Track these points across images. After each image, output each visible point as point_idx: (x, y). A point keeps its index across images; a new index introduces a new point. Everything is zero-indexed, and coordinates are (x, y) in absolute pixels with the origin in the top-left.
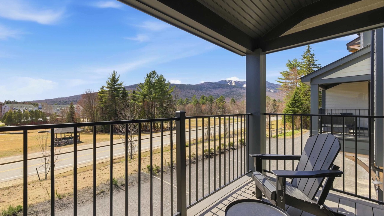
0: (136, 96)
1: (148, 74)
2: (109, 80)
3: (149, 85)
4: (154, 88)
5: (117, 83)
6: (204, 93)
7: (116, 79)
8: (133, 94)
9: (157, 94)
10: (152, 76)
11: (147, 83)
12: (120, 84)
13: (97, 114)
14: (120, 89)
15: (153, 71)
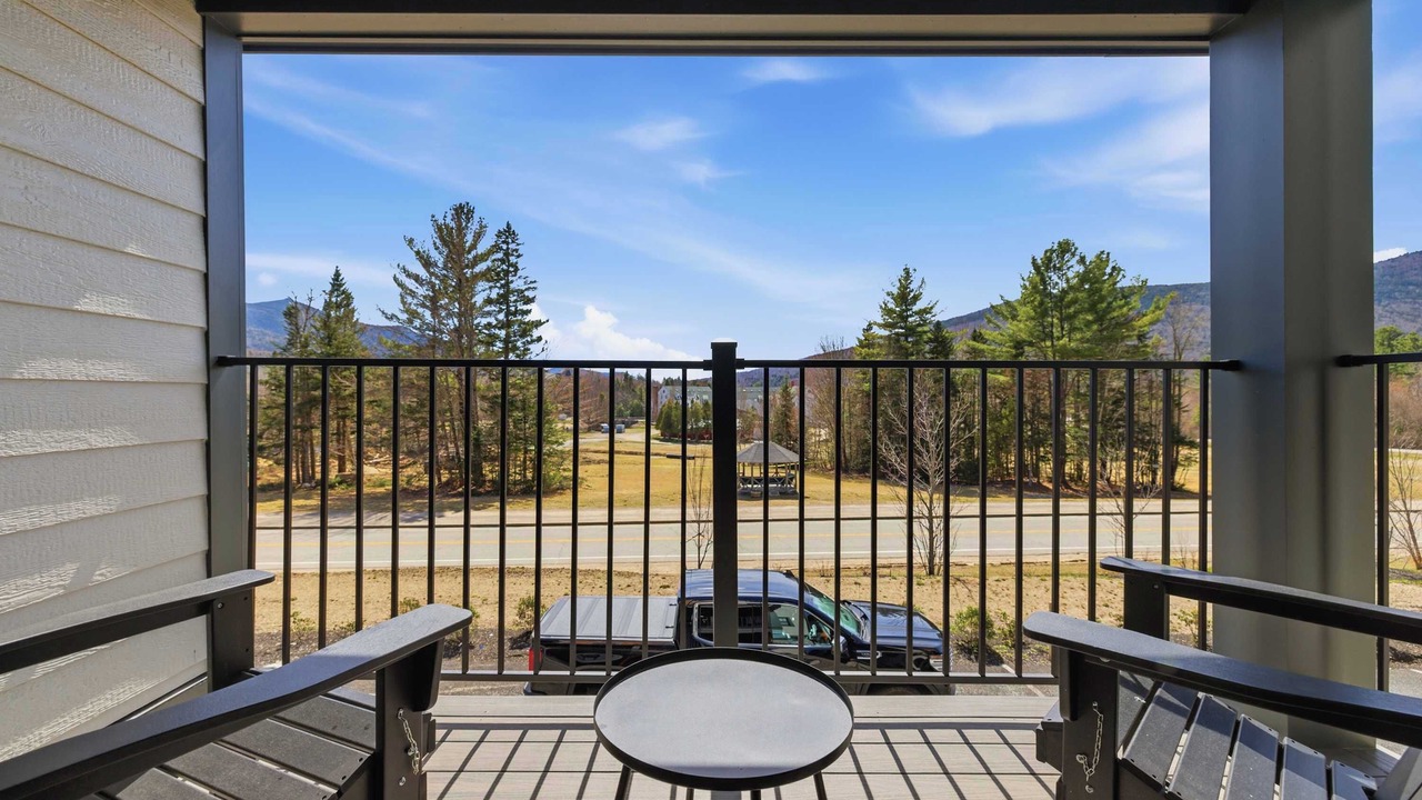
0: (983, 351)
1: (1040, 256)
2: (889, 298)
3: (1041, 303)
4: (1061, 314)
5: (915, 308)
6: (1401, 314)
7: (912, 294)
8: (972, 343)
9: (1078, 336)
10: (1056, 261)
11: (1031, 294)
12: (926, 311)
13: (851, 414)
14: (926, 329)
15: (1059, 243)
